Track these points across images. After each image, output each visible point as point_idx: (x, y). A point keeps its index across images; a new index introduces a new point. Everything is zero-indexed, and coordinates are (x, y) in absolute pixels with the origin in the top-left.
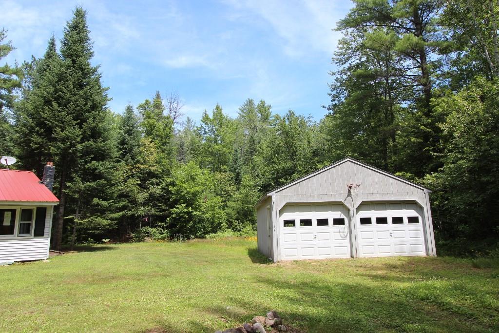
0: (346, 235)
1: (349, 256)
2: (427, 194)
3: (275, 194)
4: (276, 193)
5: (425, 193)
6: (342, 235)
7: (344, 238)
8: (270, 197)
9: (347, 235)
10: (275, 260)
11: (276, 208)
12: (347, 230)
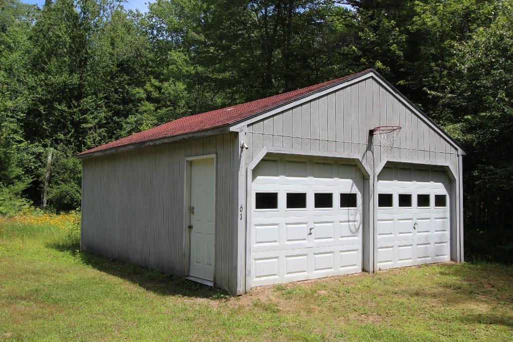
0: (357, 227)
1: (358, 268)
2: (461, 158)
3: (246, 129)
4: (248, 125)
5: (458, 156)
6: (353, 228)
7: (354, 234)
8: (236, 134)
9: (359, 228)
10: (240, 289)
11: (246, 164)
12: (359, 217)
